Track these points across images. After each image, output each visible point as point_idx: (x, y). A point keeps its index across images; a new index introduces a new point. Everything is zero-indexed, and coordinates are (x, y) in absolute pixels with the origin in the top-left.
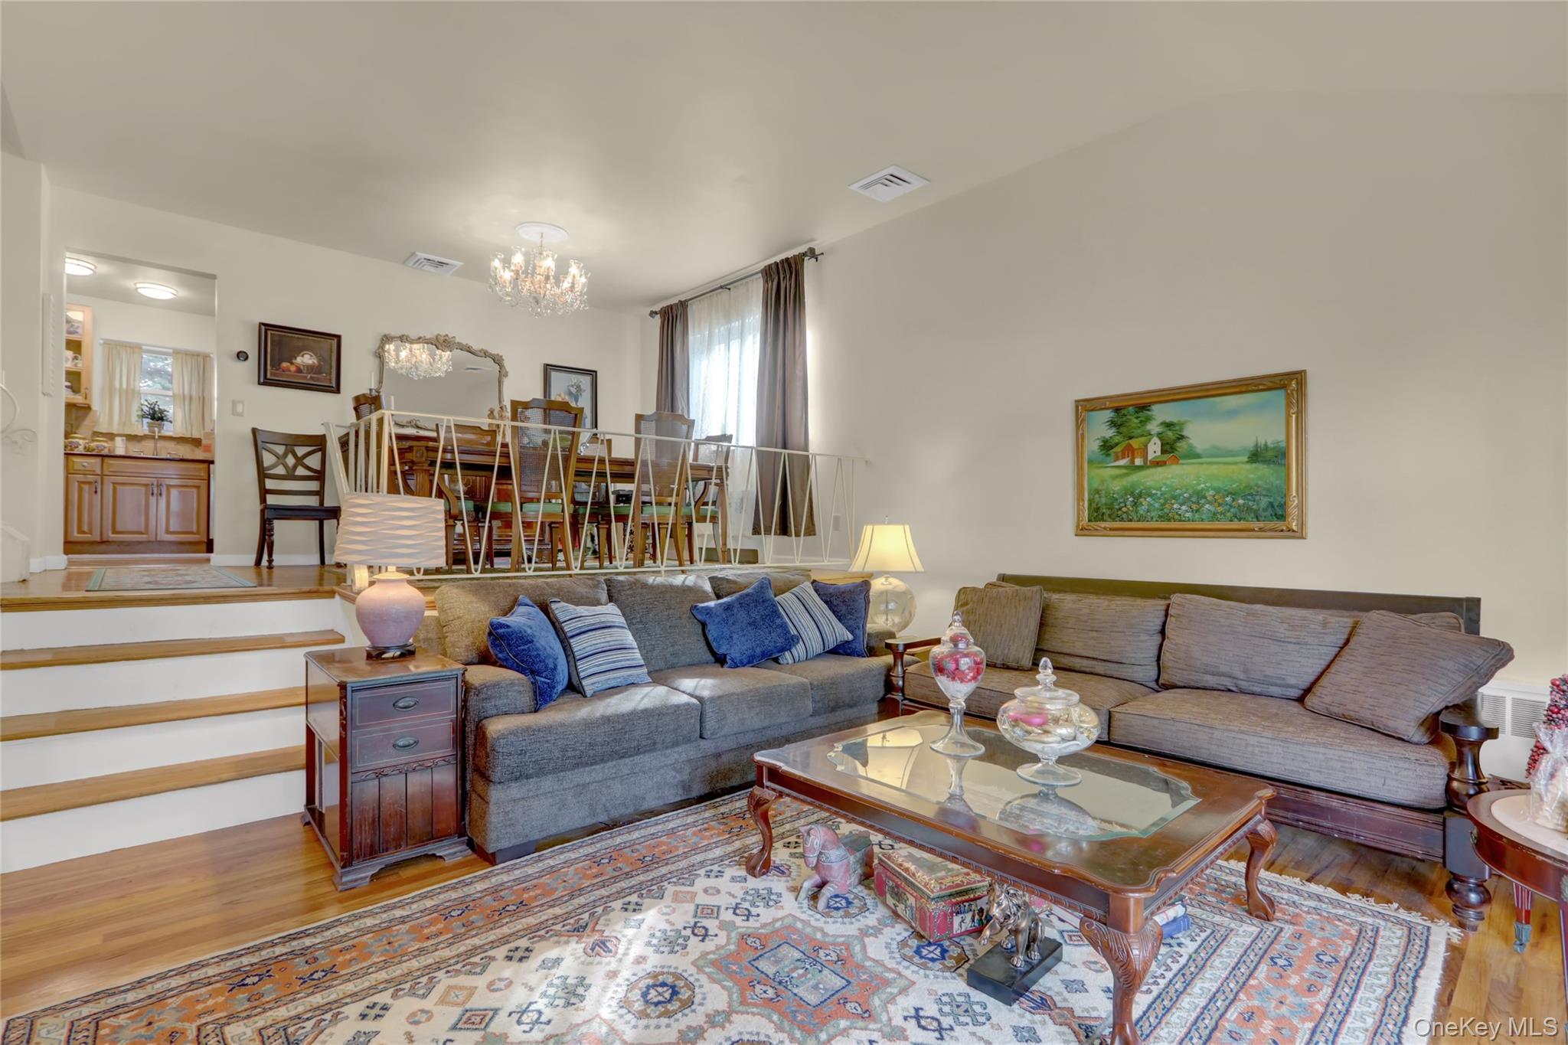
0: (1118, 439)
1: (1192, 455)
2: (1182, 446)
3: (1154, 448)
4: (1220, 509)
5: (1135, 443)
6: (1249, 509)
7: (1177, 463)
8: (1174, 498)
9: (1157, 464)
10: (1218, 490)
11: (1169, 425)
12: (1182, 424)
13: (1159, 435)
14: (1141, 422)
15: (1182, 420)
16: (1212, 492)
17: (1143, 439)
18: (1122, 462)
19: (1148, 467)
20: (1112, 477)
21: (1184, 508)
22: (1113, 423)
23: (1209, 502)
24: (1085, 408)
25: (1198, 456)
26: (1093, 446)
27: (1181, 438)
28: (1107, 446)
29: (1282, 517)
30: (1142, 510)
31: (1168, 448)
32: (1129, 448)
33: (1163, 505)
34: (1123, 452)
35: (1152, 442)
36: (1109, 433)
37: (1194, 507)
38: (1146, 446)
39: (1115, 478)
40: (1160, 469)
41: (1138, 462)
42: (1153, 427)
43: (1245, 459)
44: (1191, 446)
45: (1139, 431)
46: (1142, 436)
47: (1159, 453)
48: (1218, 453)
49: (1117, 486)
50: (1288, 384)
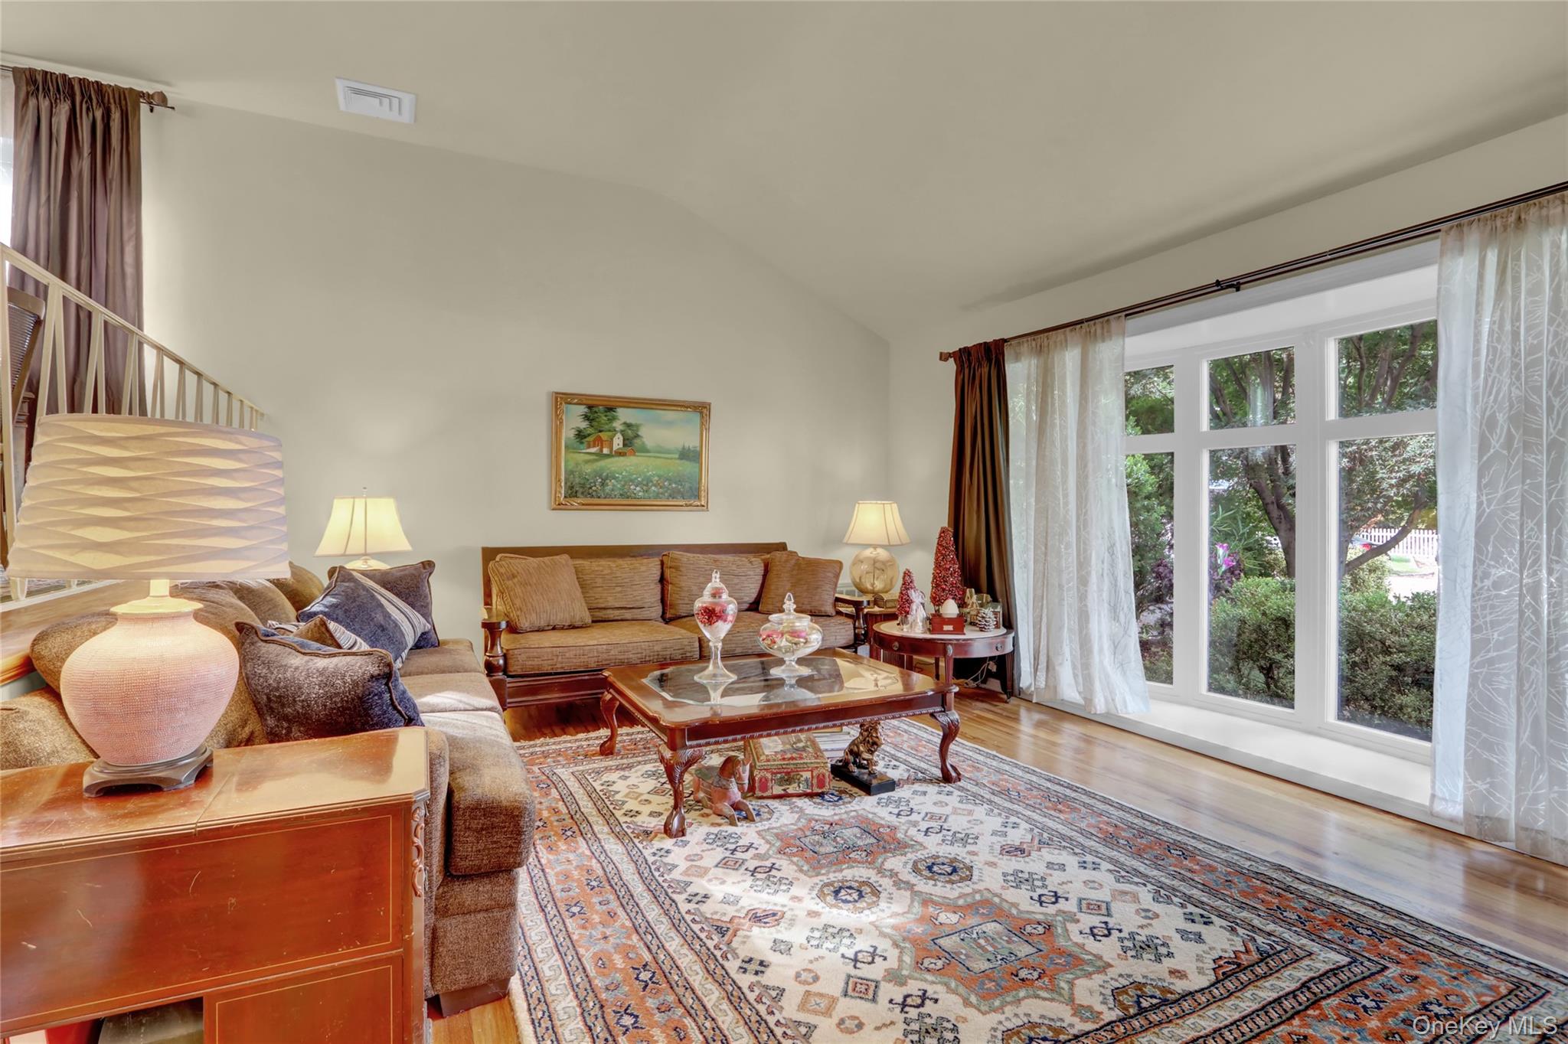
0: (590, 431)
1: (644, 450)
2: (637, 442)
3: (618, 442)
4: (661, 490)
5: (604, 436)
6: (679, 492)
7: (634, 455)
8: (631, 481)
9: (620, 454)
10: (660, 477)
11: (628, 425)
12: (638, 426)
13: (622, 432)
14: (609, 420)
15: (638, 422)
16: (656, 478)
17: (610, 433)
18: (593, 450)
19: (613, 456)
20: (584, 461)
21: (638, 489)
22: (586, 417)
23: (655, 486)
24: (561, 400)
25: (648, 451)
26: (568, 433)
27: (637, 436)
28: (581, 435)
29: (698, 497)
30: (608, 489)
31: (627, 442)
32: (599, 438)
33: (624, 486)
34: (594, 441)
35: (616, 437)
36: (583, 425)
37: (645, 488)
38: (612, 439)
39: (587, 462)
40: (622, 458)
41: (606, 451)
42: (617, 425)
43: (677, 456)
44: (643, 443)
45: (607, 427)
46: (610, 431)
47: (621, 446)
48: (661, 451)
49: (588, 469)
50: (702, 409)
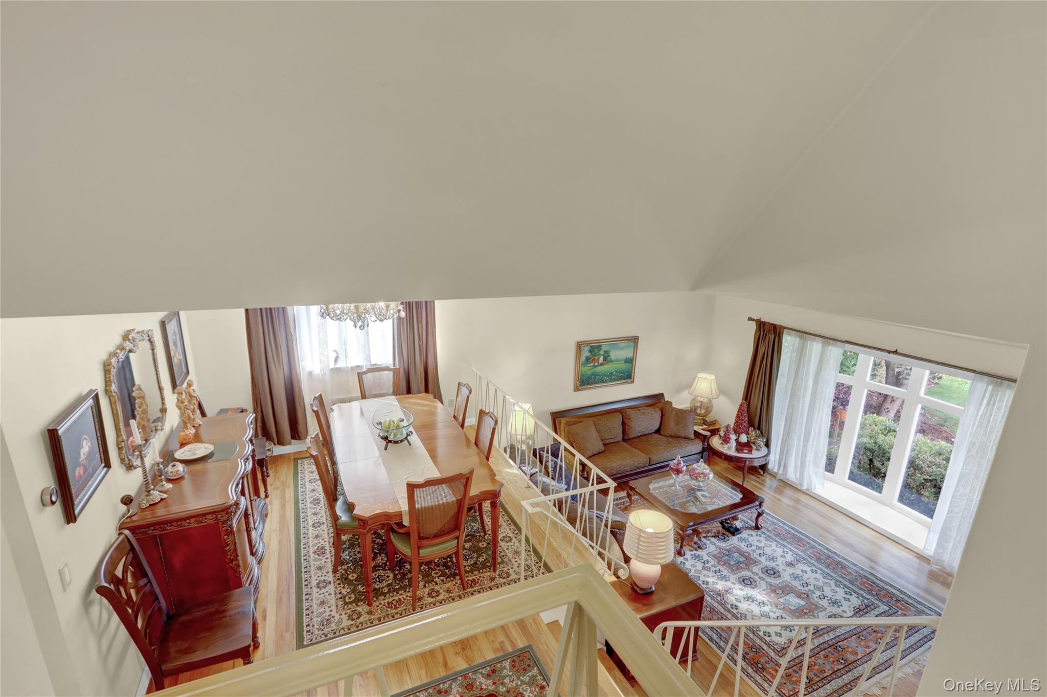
0: (591, 356)
1: (611, 361)
2: (609, 358)
3: (601, 360)
4: (616, 378)
5: (596, 358)
6: (623, 377)
7: (607, 364)
8: (605, 375)
9: (602, 364)
10: (616, 372)
11: (606, 352)
12: (609, 352)
13: (603, 355)
14: (598, 351)
15: (609, 350)
16: (614, 373)
18: (591, 365)
19: (599, 366)
20: (587, 370)
21: (608, 378)
22: (590, 351)
23: (614, 376)
24: (580, 345)
25: (612, 362)
26: (583, 359)
27: (609, 356)
28: (587, 359)
29: (630, 378)
30: (596, 380)
31: (605, 359)
32: (594, 359)
33: (602, 378)
34: (592, 361)
35: (601, 358)
36: (589, 355)
37: (610, 378)
38: (599, 359)
39: (590, 370)
40: (602, 366)
41: (596, 364)
42: (602, 352)
43: (623, 362)
44: (611, 359)
45: (597, 354)
46: (598, 356)
48: (617, 360)
49: (589, 373)
50: (635, 340)
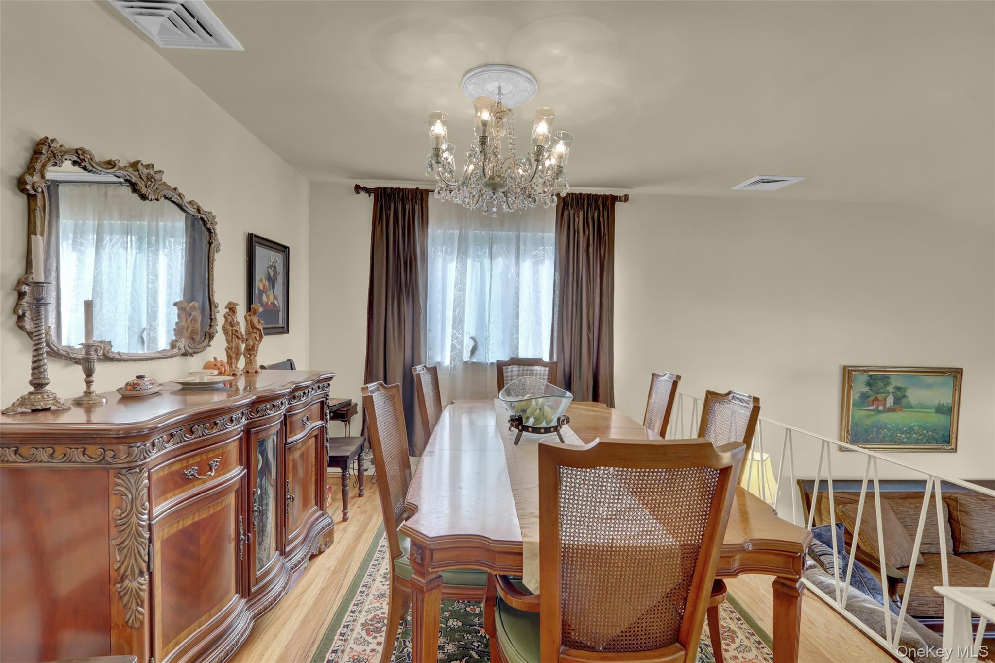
0: (870, 393)
1: (909, 406)
2: (904, 401)
3: (890, 401)
4: (920, 437)
5: (880, 397)
6: (934, 438)
7: (901, 411)
8: (898, 429)
9: (890, 410)
10: (920, 427)
11: (898, 389)
12: (905, 389)
13: (893, 393)
14: (884, 385)
15: (905, 386)
16: (917, 428)
17: (884, 395)
18: (872, 407)
19: (885, 412)
20: (860, 415)
21: (903, 436)
22: (868, 384)
23: (916, 434)
24: (848, 374)
25: (912, 407)
26: (855, 396)
27: (905, 396)
28: (864, 397)
29: (949, 442)
30: (880, 436)
31: (897, 401)
32: (876, 399)
33: (892, 434)
34: (873, 401)
35: (889, 398)
36: (866, 389)
37: (908, 435)
38: (886, 399)
39: (868, 416)
40: (892, 414)
41: (880, 408)
42: (890, 389)
43: (933, 411)
44: (909, 402)
45: (882, 390)
46: (884, 393)
47: (892, 404)
48: (922, 407)
49: (868, 422)
50: (956, 374)
